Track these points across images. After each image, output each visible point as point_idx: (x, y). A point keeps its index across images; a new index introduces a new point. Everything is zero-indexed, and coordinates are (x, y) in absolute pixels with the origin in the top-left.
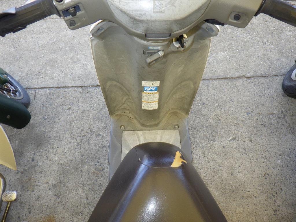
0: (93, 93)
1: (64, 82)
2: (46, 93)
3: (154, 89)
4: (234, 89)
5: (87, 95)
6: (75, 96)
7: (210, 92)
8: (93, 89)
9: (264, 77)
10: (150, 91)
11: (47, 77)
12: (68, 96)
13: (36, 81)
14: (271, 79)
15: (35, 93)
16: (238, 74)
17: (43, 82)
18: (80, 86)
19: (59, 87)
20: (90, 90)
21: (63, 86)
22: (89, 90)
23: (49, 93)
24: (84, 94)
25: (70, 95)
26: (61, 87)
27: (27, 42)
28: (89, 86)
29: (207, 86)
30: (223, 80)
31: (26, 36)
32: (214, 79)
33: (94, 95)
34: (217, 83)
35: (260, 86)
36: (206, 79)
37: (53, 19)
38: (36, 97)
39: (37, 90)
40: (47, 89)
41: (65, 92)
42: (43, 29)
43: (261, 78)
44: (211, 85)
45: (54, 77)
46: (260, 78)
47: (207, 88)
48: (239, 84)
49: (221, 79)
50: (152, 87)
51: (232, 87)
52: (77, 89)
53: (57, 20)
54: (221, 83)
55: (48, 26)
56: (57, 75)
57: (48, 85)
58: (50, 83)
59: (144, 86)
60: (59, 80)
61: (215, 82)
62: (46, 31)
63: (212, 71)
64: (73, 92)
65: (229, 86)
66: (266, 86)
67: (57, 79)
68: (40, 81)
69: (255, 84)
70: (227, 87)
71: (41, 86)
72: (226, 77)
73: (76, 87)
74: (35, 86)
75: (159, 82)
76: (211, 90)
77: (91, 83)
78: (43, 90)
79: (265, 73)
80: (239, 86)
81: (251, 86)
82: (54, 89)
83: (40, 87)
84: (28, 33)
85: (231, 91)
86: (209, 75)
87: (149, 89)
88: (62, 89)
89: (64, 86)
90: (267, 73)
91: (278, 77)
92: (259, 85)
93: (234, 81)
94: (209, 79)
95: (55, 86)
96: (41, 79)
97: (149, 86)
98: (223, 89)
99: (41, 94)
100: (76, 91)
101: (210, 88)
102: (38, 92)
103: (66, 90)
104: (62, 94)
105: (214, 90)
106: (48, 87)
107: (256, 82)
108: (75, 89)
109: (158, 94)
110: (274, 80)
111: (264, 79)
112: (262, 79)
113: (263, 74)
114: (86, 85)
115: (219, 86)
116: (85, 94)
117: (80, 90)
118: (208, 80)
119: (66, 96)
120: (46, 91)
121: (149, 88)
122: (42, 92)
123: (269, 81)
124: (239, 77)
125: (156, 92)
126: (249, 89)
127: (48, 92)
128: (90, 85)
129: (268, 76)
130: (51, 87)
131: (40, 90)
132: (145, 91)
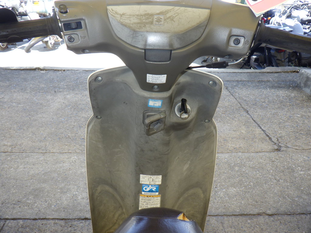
0: (77, 226)
1: (45, 213)
2: (17, 225)
3: (155, 188)
4: (256, 228)
5: (70, 229)
6: (54, 230)
7: (226, 230)
8: (79, 222)
9: (289, 215)
10: (150, 191)
11: (26, 206)
12: (45, 230)
13: (10, 211)
14: (298, 217)
15: (4, 224)
16: (256, 211)
17: (19, 212)
18: (64, 218)
19: (37, 218)
20: (75, 223)
21: (41, 218)
22: (73, 223)
23: (22, 226)
24: (66, 228)
25: (47, 228)
26: (39, 219)
27: (17, 171)
28: (75, 219)
29: (222, 223)
30: (241, 217)
31: (18, 166)
32: (229, 216)
33: (79, 229)
34: (233, 220)
35: (288, 225)
36: (219, 215)
37: (52, 153)
38: (3, 229)
39: (8, 221)
40: (21, 221)
41: (42, 224)
42: (38, 161)
43: (286, 215)
44: (227, 222)
45: (35, 207)
46: (284, 216)
47: (222, 225)
48: (260, 222)
49: (238, 215)
50: (152, 185)
51: (253, 225)
52: (58, 222)
53: (56, 154)
54: (239, 220)
55: (45, 158)
56: (39, 205)
57: (23, 216)
58: (27, 214)
59: (143, 183)
60: (39, 211)
61: (230, 218)
62: (41, 162)
63: (225, 206)
64: (53, 225)
65: (249, 224)
66: (296, 226)
67: (38, 209)
68: (16, 211)
69: (281, 223)
70: (246, 225)
71: (15, 217)
72: (243, 213)
73: (58, 219)
74: (7, 217)
75: (160, 177)
76: (227, 228)
77: (77, 216)
78: (15, 221)
79: (289, 211)
80: (262, 224)
81: (276, 225)
82: (29, 220)
83: (13, 218)
84: (22, 164)
85: (253, 230)
86: (222, 211)
87: (148, 189)
88: (39, 221)
89: (44, 217)
90: (291, 210)
91: (306, 216)
92: (286, 224)
93: (254, 219)
94: (223, 216)
95: (32, 218)
96: (18, 208)
97: (148, 183)
98: (242, 227)
99: (10, 226)
100: (56, 223)
101: (225, 225)
102: (8, 224)
103: (44, 222)
104: (37, 227)
105: (231, 227)
106: (23, 218)
107: (281, 220)
108: (56, 221)
109: (159, 198)
110: (302, 219)
111: (289, 217)
112: (288, 217)
113: (286, 211)
114: (70, 218)
115: (236, 224)
116: (68, 228)
117: (62, 223)
118: (221, 216)
119: (42, 230)
120: (18, 223)
121: (149, 187)
122: (13, 224)
123: (297, 220)
124: (259, 214)
125: (157, 193)
126: (274, 228)
127: (21, 224)
128: (77, 218)
129: (293, 214)
130: (27, 218)
131: (12, 221)
132: (143, 193)
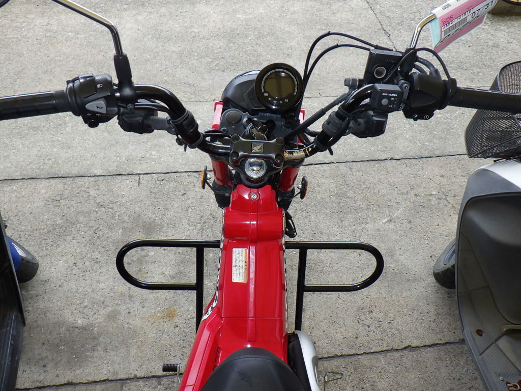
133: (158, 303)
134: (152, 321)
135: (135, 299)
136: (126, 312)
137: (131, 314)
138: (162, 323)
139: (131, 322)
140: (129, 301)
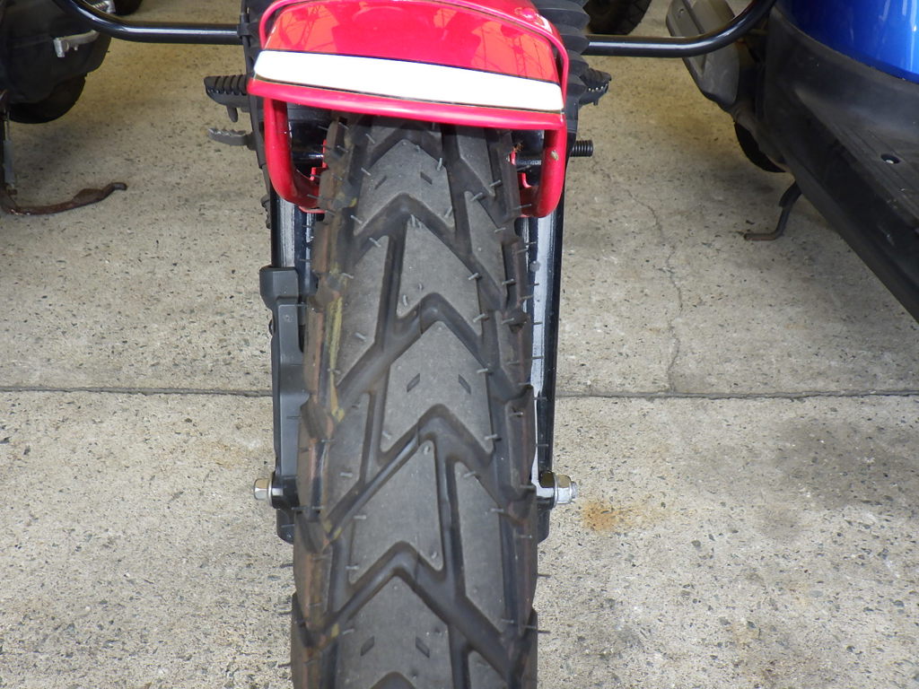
133: (651, 551)
134: (656, 504)
135: (737, 570)
136: (746, 535)
137: (724, 525)
138: (621, 497)
139: (719, 508)
140: (754, 564)
